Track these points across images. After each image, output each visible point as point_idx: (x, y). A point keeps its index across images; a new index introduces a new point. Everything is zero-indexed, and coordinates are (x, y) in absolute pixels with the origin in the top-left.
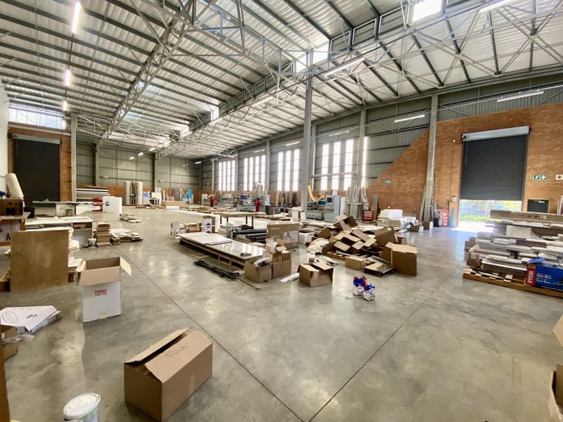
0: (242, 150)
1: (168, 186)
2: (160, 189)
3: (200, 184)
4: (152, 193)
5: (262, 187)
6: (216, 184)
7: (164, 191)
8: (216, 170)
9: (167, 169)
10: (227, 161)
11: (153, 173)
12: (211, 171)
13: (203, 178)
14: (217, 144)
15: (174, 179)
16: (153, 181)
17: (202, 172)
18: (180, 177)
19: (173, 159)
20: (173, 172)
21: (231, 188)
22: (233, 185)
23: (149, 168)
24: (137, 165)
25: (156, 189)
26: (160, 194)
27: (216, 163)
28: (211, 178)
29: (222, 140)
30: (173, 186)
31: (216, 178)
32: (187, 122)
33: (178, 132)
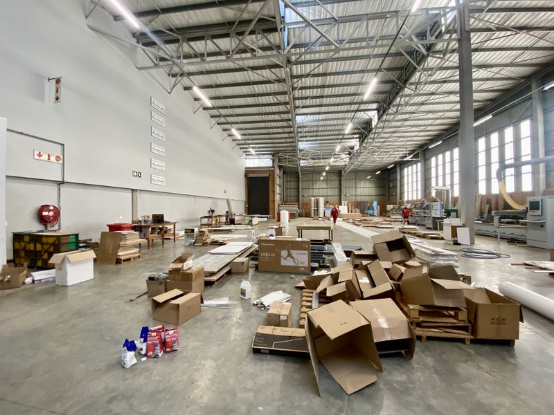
0: (422, 152)
1: (353, 199)
2: (346, 202)
3: (387, 195)
5: (448, 191)
6: (402, 194)
7: (350, 205)
8: (402, 177)
9: (352, 183)
10: (412, 165)
11: (340, 188)
12: (396, 179)
13: (389, 188)
14: (394, 148)
15: (359, 191)
16: (341, 196)
17: (389, 181)
18: (365, 190)
19: (358, 174)
20: (358, 186)
21: (417, 197)
22: (419, 192)
23: (336, 184)
24: (327, 184)
25: (343, 202)
26: (346, 207)
27: (402, 170)
28: (396, 187)
29: (397, 143)
30: (359, 199)
31: (402, 185)
32: (358, 136)
33: (352, 148)
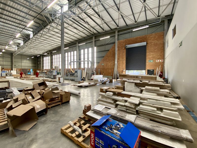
0: (50, 53)
1: (20, 68)
2: (16, 69)
3: (37, 66)
4: (11, 71)
5: (58, 67)
6: (43, 66)
7: (18, 70)
8: (43, 61)
9: (19, 60)
10: (47, 57)
11: (12, 62)
12: (41, 61)
13: (38, 64)
14: (40, 49)
15: (23, 64)
16: (12, 66)
17: (38, 61)
18: (27, 64)
19: (23, 56)
20: (22, 62)
22: (49, 67)
23: (9, 59)
24: (3, 59)
25: (13, 69)
26: (16, 71)
27: (43, 58)
28: (41, 64)
29: (41, 48)
30: (23, 68)
31: (43, 64)
32: (22, 39)
33: (19, 44)
